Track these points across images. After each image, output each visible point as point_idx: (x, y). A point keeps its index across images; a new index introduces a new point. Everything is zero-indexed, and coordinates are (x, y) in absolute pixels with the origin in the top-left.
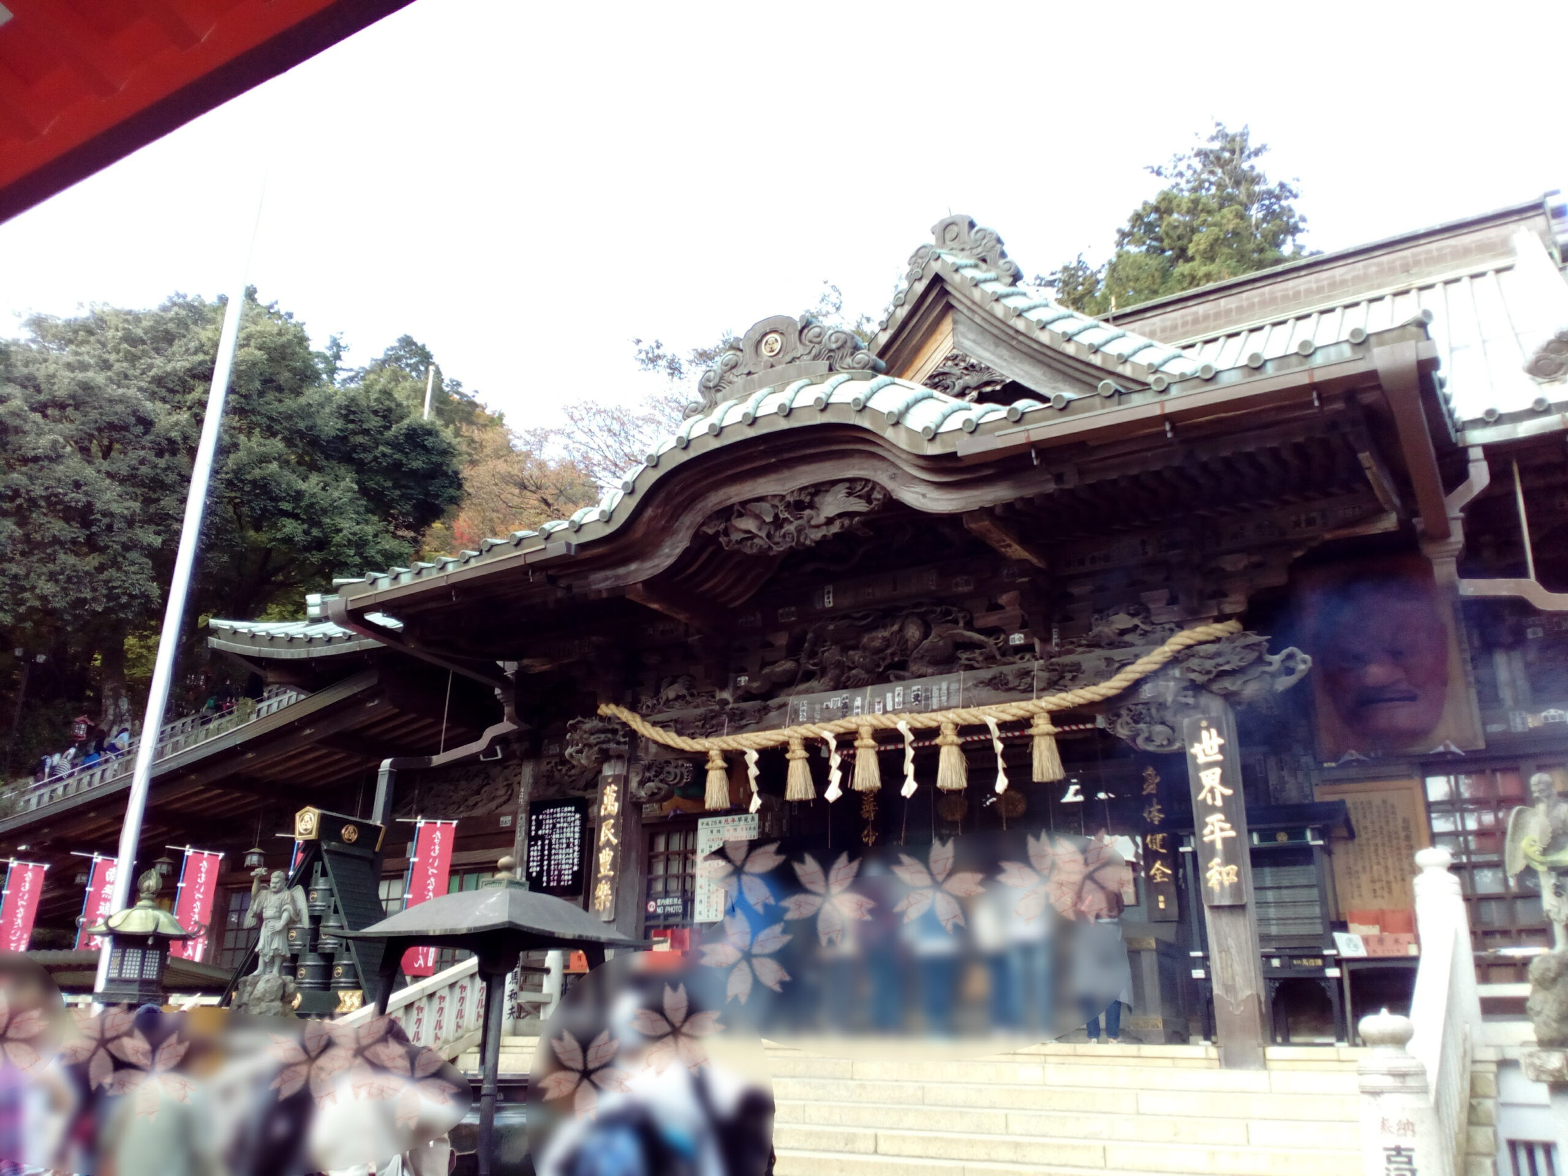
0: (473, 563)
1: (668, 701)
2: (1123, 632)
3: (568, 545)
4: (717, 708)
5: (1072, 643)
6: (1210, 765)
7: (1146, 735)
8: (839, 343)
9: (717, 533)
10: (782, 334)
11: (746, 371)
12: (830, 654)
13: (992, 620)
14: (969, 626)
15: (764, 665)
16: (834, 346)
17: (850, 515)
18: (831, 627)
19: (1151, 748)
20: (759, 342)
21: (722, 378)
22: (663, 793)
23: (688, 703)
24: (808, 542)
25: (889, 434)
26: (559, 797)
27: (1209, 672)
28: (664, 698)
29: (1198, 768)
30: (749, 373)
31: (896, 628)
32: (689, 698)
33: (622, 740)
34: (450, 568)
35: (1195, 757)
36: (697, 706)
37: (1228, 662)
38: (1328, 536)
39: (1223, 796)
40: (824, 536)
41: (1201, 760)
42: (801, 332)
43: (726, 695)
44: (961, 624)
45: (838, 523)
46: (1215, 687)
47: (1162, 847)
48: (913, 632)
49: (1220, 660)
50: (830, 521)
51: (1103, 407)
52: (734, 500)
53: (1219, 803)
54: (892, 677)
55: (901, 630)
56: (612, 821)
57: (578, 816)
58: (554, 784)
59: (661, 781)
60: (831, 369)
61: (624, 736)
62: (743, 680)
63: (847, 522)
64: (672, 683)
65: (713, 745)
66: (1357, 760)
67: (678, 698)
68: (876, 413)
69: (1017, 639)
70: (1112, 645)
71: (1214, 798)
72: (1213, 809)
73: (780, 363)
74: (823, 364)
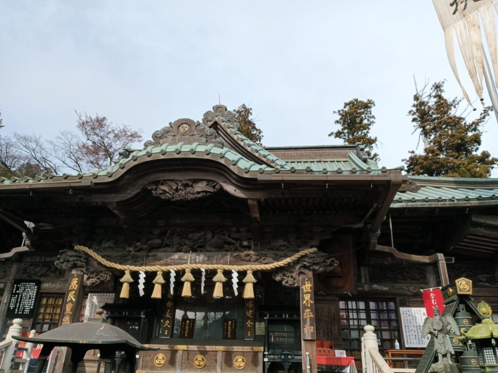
0: (42, 181)
1: (104, 248)
2: (281, 246)
3: (92, 182)
4: (127, 253)
5: (263, 247)
6: (307, 293)
7: (286, 280)
8: (211, 134)
9: (152, 189)
10: (189, 125)
11: (173, 135)
12: (176, 240)
13: (237, 235)
14: (229, 237)
15: (149, 240)
16: (209, 134)
17: (206, 192)
18: (178, 230)
19: (287, 285)
20: (179, 126)
21: (163, 135)
22: (97, 283)
23: (113, 250)
24: (189, 199)
25: (231, 167)
26: (28, 279)
27: (310, 263)
28: (103, 246)
29: (303, 293)
30: (174, 136)
31: (203, 233)
32: (114, 248)
33: (83, 260)
34: (31, 182)
35: (303, 290)
36: (118, 252)
37: (316, 260)
38: (343, 226)
39: (311, 303)
40: (196, 197)
41: (305, 291)
42: (196, 126)
43: (131, 249)
44: (227, 235)
45: (202, 194)
46: (311, 268)
47: (251, 315)
48: (209, 236)
49: (314, 259)
50: (198, 193)
51: (306, 174)
52: (162, 179)
53: (309, 305)
54: (198, 250)
55: (204, 235)
56: (74, 292)
57: (36, 287)
58: (26, 273)
59: (98, 278)
60: (207, 141)
61: (84, 259)
62: (138, 244)
63: (204, 194)
64: (107, 241)
65: (128, 268)
66: (322, 294)
67: (109, 247)
68: (227, 160)
69: (245, 243)
70: (277, 249)
71: (308, 304)
72: (307, 307)
73: (187, 135)
74: (204, 140)
